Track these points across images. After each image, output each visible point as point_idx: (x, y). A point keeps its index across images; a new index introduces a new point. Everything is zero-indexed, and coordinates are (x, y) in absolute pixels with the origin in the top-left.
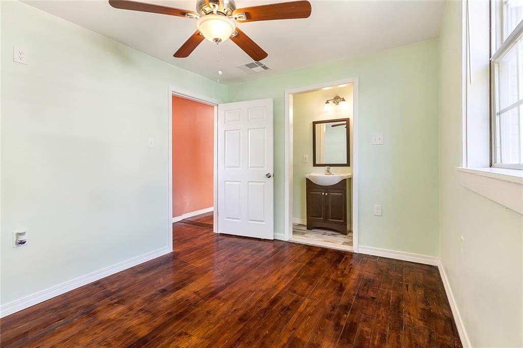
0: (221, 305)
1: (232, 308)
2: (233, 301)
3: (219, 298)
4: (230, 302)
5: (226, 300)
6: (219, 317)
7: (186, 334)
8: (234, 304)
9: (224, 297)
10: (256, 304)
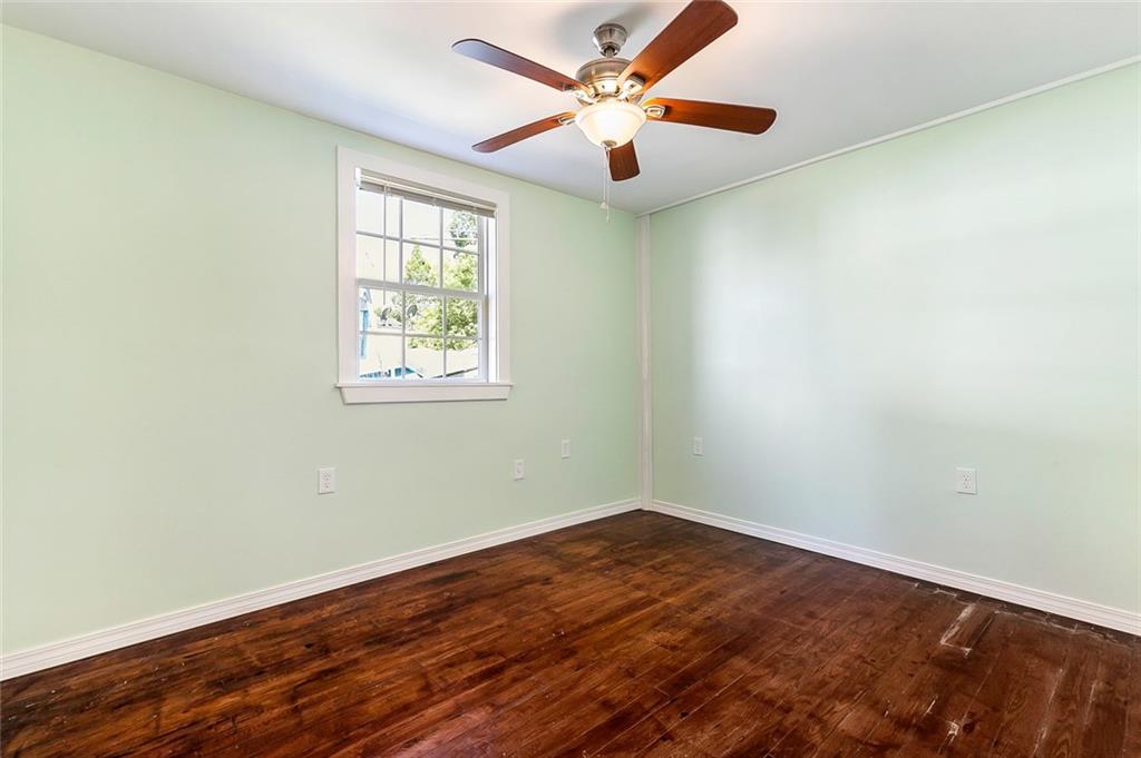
0: (603, 687)
1: (581, 677)
2: (576, 691)
3: (606, 705)
4: (582, 690)
5: (590, 696)
6: (611, 662)
7: (665, 647)
8: (576, 683)
9: (593, 705)
10: (530, 675)
